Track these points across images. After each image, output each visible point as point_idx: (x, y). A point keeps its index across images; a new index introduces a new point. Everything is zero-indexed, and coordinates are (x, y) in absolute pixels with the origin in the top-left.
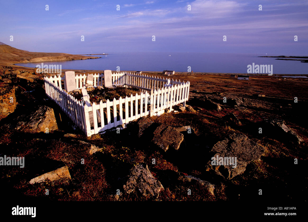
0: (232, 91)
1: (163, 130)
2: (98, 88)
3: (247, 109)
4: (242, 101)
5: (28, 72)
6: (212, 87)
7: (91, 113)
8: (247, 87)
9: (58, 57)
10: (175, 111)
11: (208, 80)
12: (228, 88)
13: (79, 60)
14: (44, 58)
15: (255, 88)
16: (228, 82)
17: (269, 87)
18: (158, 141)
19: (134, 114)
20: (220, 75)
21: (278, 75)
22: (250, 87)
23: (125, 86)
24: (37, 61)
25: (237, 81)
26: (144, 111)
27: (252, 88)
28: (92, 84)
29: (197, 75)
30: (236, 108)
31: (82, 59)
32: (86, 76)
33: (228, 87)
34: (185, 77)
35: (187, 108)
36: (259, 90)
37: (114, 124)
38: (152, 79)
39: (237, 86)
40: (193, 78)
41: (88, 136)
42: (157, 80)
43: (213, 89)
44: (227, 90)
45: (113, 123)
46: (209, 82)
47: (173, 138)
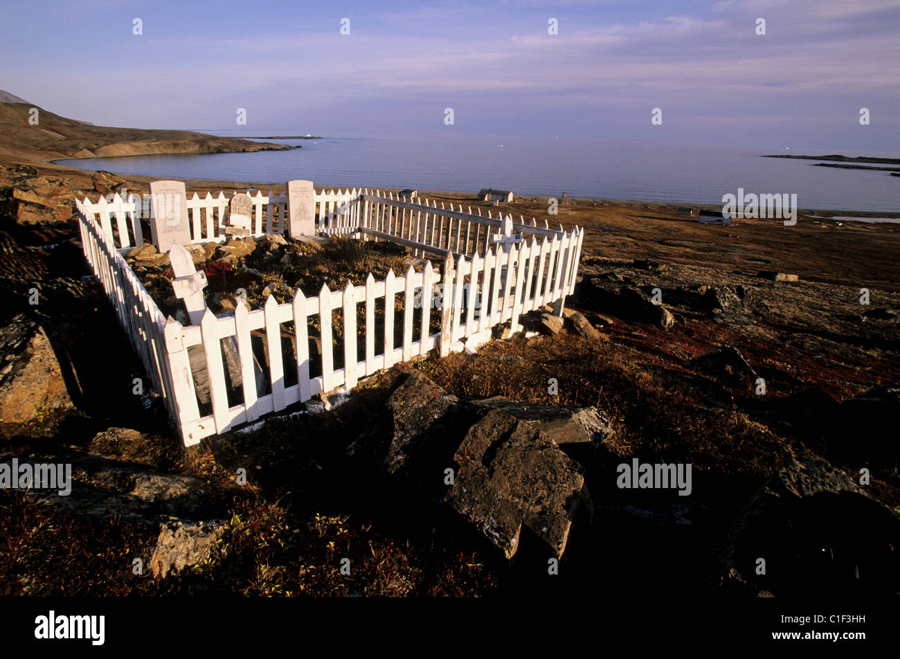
0: (681, 256)
1: (497, 445)
2: (266, 240)
3: (757, 325)
4: (735, 296)
5: (58, 183)
6: (623, 244)
7: (195, 351)
8: (725, 246)
9: (175, 142)
10: (529, 335)
11: (609, 221)
12: (669, 247)
13: (238, 152)
14: (136, 144)
15: (749, 250)
16: (670, 231)
17: (793, 248)
18: (473, 502)
19: (379, 350)
20: (645, 207)
21: (820, 213)
22: (733, 246)
23: (358, 236)
24: (115, 154)
25: (696, 227)
26: (417, 337)
27: (742, 251)
28: (249, 227)
29: (579, 207)
30: (722, 321)
31: (244, 151)
32: (228, 200)
33: (668, 244)
34: (542, 211)
35: (569, 324)
36: (761, 256)
37: (299, 389)
38: (449, 215)
39: (697, 242)
40: (566, 214)
41: (188, 443)
42: (466, 218)
43: (625, 250)
44: (666, 254)
45: (293, 389)
46: (613, 229)
47: (540, 483)
